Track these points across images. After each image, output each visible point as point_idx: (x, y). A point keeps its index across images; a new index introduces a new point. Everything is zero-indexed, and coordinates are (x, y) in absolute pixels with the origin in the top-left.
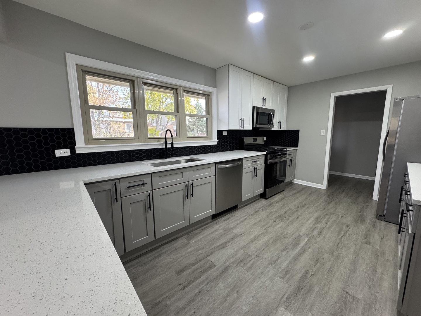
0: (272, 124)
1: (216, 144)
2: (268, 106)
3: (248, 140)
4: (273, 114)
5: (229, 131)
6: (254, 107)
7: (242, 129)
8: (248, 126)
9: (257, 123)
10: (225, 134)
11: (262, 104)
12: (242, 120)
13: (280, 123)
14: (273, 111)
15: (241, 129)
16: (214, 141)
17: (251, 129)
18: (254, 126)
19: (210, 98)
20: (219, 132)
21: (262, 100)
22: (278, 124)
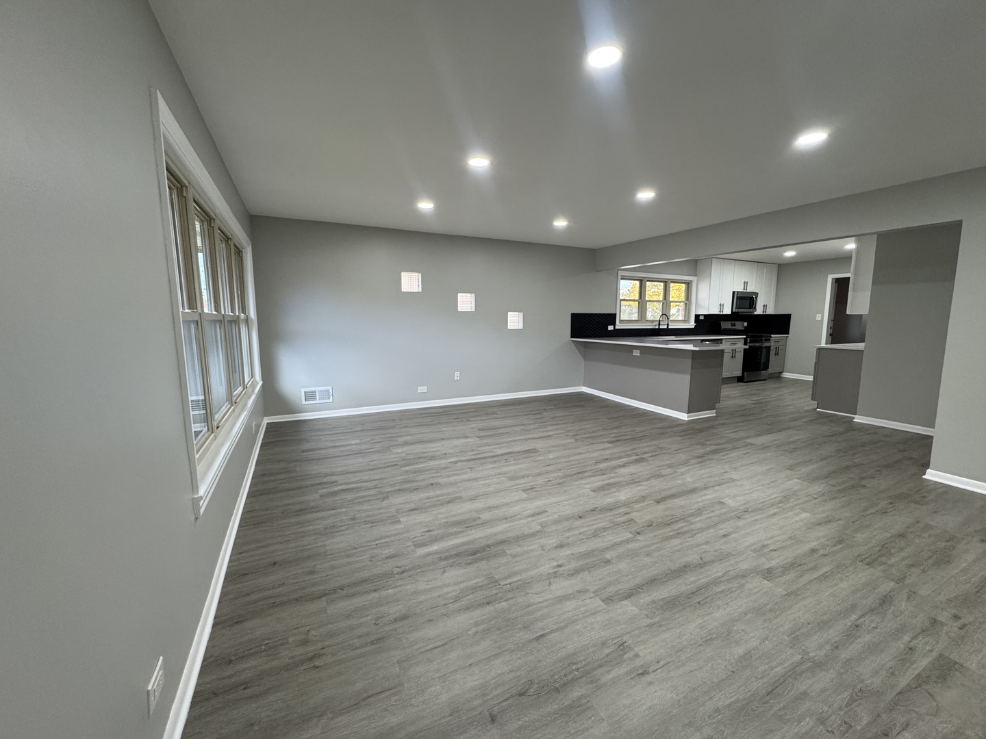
0: (755, 308)
1: (693, 327)
2: (749, 290)
3: (726, 325)
4: (756, 298)
5: (705, 316)
6: (734, 292)
7: (722, 313)
8: (727, 311)
9: (736, 308)
10: (702, 318)
11: (743, 288)
12: (721, 305)
13: (765, 306)
14: (756, 294)
15: (719, 313)
16: (692, 324)
17: (730, 313)
18: (734, 311)
19: (690, 285)
20: (697, 316)
21: (743, 284)
22: (762, 308)
